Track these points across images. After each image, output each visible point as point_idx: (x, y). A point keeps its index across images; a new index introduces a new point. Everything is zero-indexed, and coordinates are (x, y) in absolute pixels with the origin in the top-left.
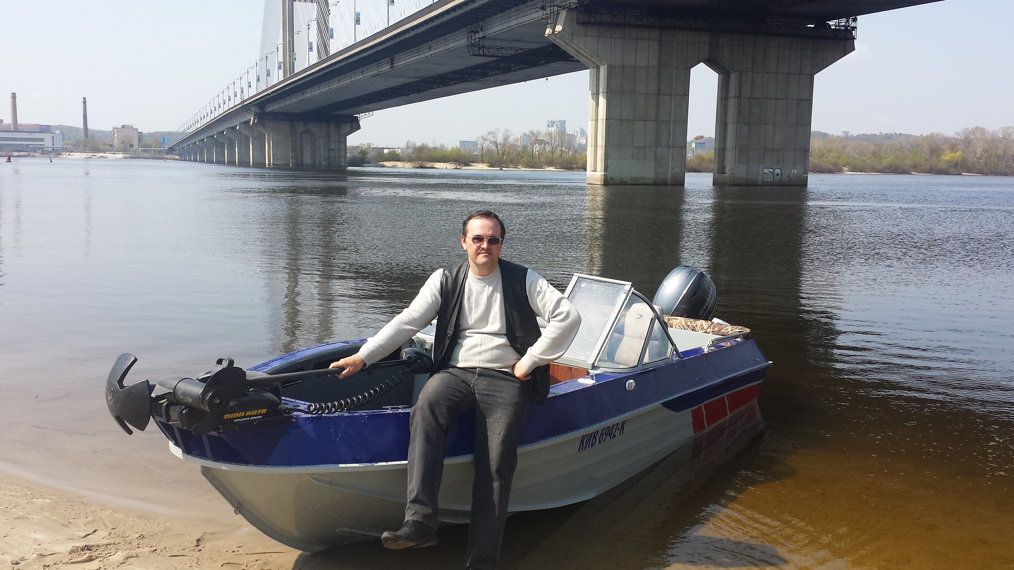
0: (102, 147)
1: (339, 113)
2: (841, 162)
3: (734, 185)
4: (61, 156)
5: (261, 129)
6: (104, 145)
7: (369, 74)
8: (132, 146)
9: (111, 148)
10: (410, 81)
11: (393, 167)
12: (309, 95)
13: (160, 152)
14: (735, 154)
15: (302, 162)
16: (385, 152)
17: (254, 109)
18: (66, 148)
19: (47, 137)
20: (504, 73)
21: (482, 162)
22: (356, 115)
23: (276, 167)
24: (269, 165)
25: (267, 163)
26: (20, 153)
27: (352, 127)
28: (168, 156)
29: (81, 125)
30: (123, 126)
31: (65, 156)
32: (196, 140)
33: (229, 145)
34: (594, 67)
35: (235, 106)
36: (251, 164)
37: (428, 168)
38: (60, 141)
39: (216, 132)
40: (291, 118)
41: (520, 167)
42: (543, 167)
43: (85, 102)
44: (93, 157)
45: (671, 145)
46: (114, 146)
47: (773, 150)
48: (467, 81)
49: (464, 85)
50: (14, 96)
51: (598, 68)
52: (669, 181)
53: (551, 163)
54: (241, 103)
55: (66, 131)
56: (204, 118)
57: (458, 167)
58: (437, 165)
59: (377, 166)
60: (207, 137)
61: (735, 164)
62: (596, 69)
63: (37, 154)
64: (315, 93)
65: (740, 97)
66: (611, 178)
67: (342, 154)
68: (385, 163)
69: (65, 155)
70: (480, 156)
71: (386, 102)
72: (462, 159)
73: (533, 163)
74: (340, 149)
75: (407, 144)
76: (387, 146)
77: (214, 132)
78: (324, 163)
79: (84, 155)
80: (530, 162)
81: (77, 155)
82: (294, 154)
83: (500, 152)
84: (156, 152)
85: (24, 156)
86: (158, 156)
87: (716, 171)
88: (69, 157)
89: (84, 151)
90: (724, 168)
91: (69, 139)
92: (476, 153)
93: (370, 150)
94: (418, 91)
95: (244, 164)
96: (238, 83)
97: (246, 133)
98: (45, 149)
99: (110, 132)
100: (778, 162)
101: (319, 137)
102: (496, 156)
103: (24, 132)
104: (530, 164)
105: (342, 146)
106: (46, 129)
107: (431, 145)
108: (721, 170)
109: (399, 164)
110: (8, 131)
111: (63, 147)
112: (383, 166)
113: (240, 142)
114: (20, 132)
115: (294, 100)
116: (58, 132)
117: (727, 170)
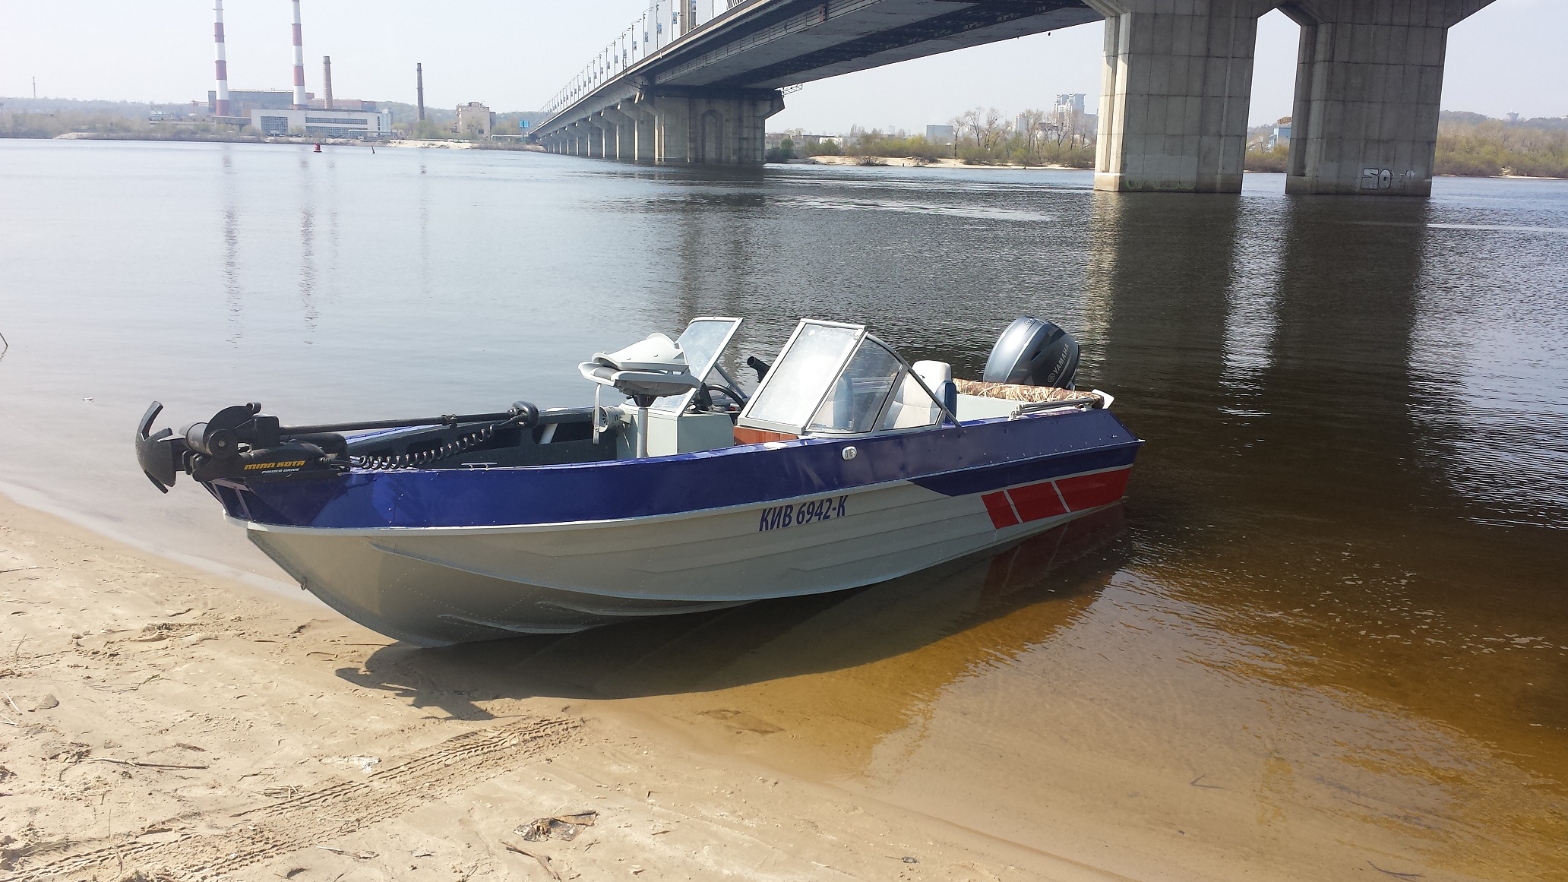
0: (442, 133)
1: (754, 85)
2: (1500, 161)
3: (1318, 194)
4: (389, 145)
5: (649, 109)
6: (445, 129)
7: (795, 29)
8: (481, 132)
9: (454, 134)
10: (853, 38)
11: (829, 164)
12: (713, 60)
13: (518, 140)
14: (1321, 147)
15: (703, 155)
16: (820, 142)
17: (640, 81)
18: (396, 134)
19: (371, 118)
20: (985, 25)
21: (956, 156)
22: (778, 89)
23: (668, 163)
24: (660, 160)
25: (657, 157)
26: (336, 139)
27: (772, 106)
28: (529, 147)
29: (416, 103)
30: (470, 104)
31: (394, 145)
32: (565, 124)
33: (607, 131)
34: (1112, 17)
35: (616, 77)
36: (636, 159)
37: (877, 165)
38: (388, 124)
39: (591, 114)
40: (690, 93)
41: (1009, 164)
42: (1044, 164)
43: (419, 70)
44: (431, 146)
45: (1223, 133)
46: (458, 131)
47: (1379, 141)
48: (933, 38)
49: (930, 43)
50: (327, 61)
51: (1118, 17)
52: (1218, 186)
53: (1055, 159)
54: (623, 73)
55: (396, 110)
56: (575, 93)
57: (920, 164)
58: (890, 161)
59: (806, 163)
60: (579, 120)
61: (1320, 162)
62: (1114, 19)
63: (358, 142)
64: (722, 57)
65: (1332, 61)
66: (1130, 182)
67: (758, 144)
68: (818, 159)
69: (395, 143)
70: (953, 148)
71: (820, 70)
72: (926, 153)
73: (1030, 159)
74: (755, 138)
75: (852, 129)
76: (824, 132)
77: (589, 113)
78: (734, 158)
79: (420, 144)
80: (1025, 157)
81: (410, 144)
82: (692, 145)
83: (982, 142)
84: (513, 141)
85: (341, 144)
86: (516, 146)
87: (1291, 171)
88: (400, 146)
89: (418, 138)
90: (1304, 167)
91: (400, 121)
92: (949, 144)
93: (800, 139)
94: (864, 53)
95: (627, 158)
96: (619, 42)
97: (630, 114)
98: (369, 135)
99: (454, 112)
100: (1387, 160)
101: (727, 120)
102: (976, 147)
103: (340, 110)
104: (1025, 160)
105: (758, 135)
106: (370, 107)
107: (886, 132)
108: (1299, 171)
109: (837, 159)
110: (321, 110)
111: (391, 132)
112: (814, 163)
113: (622, 127)
114: (336, 110)
115: (693, 68)
116: (386, 111)
117: (1308, 170)
